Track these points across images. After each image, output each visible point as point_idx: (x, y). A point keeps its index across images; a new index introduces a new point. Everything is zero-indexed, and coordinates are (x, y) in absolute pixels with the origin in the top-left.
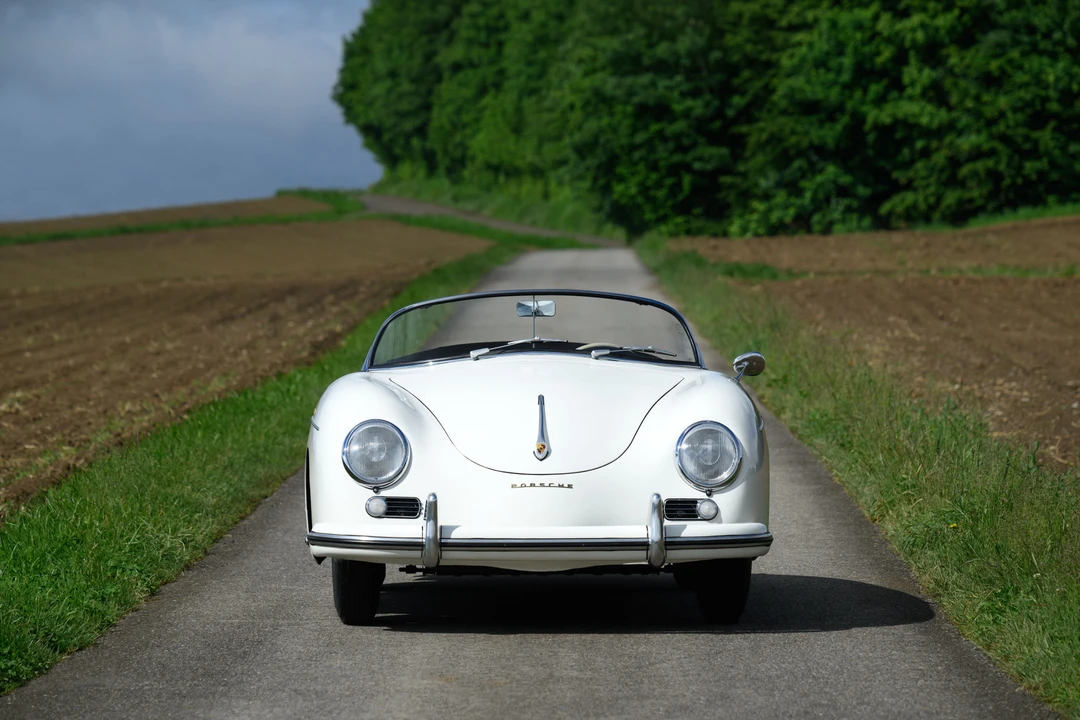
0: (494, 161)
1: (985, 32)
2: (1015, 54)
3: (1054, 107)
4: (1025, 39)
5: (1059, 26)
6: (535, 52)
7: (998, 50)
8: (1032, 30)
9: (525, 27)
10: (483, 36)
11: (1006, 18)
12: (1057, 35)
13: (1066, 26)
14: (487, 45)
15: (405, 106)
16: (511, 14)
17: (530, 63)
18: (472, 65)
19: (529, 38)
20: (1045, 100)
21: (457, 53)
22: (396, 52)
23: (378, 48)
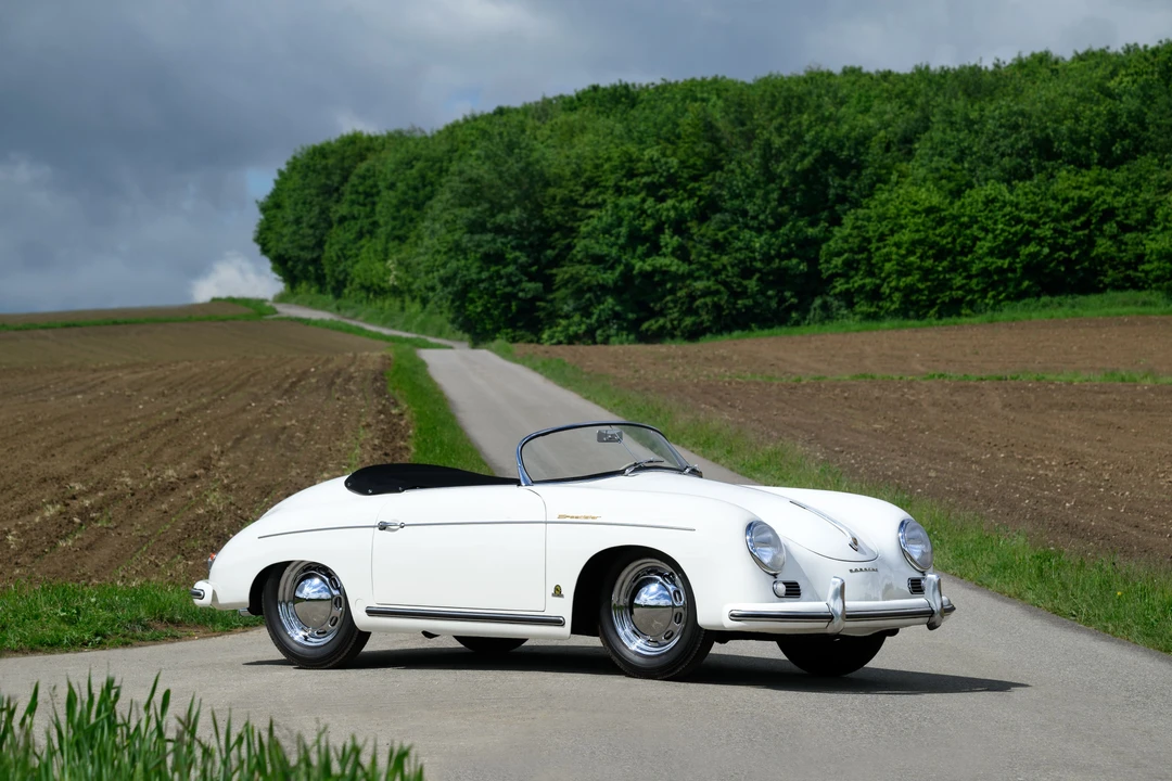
0: (368, 284)
1: (715, 213)
2: (734, 228)
3: (758, 265)
4: (741, 220)
5: (764, 212)
6: (398, 211)
7: (723, 225)
8: (745, 213)
9: (392, 193)
10: (362, 198)
11: (728, 205)
12: (762, 217)
13: (768, 211)
14: (364, 205)
15: (304, 242)
16: (382, 185)
17: (394, 219)
18: (354, 218)
19: (395, 201)
20: (755, 259)
21: (343, 209)
22: (300, 206)
23: (287, 203)
